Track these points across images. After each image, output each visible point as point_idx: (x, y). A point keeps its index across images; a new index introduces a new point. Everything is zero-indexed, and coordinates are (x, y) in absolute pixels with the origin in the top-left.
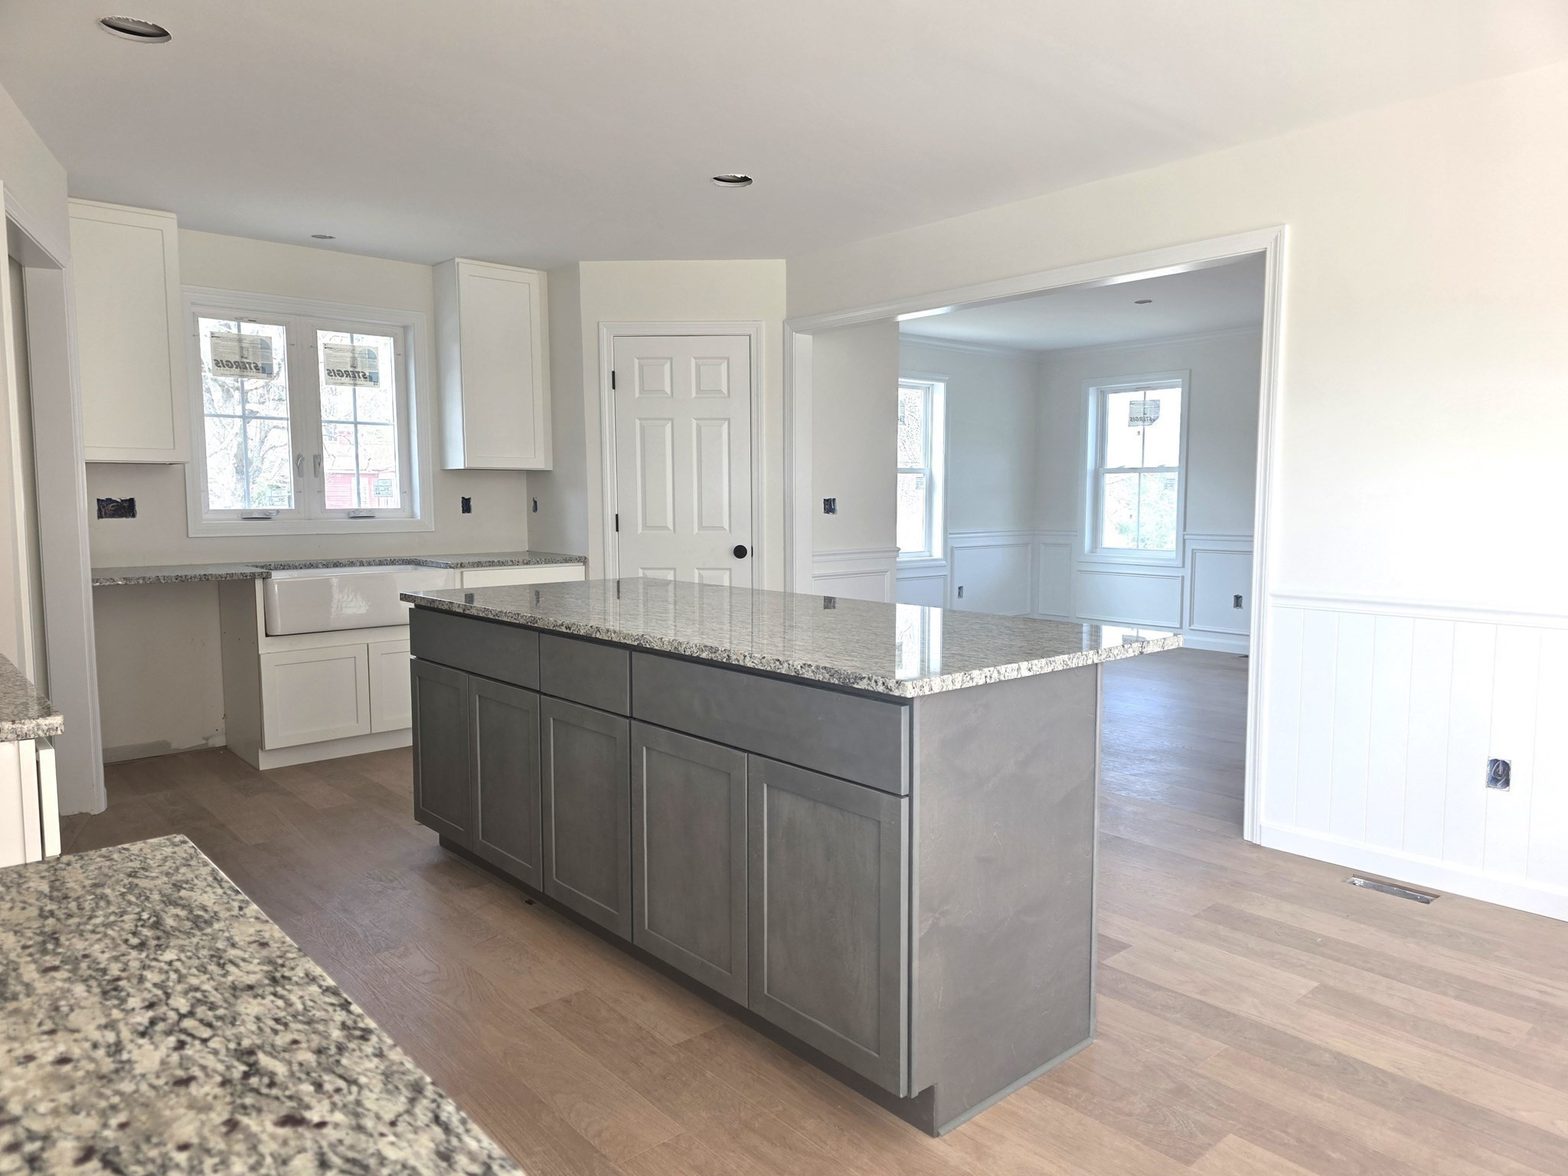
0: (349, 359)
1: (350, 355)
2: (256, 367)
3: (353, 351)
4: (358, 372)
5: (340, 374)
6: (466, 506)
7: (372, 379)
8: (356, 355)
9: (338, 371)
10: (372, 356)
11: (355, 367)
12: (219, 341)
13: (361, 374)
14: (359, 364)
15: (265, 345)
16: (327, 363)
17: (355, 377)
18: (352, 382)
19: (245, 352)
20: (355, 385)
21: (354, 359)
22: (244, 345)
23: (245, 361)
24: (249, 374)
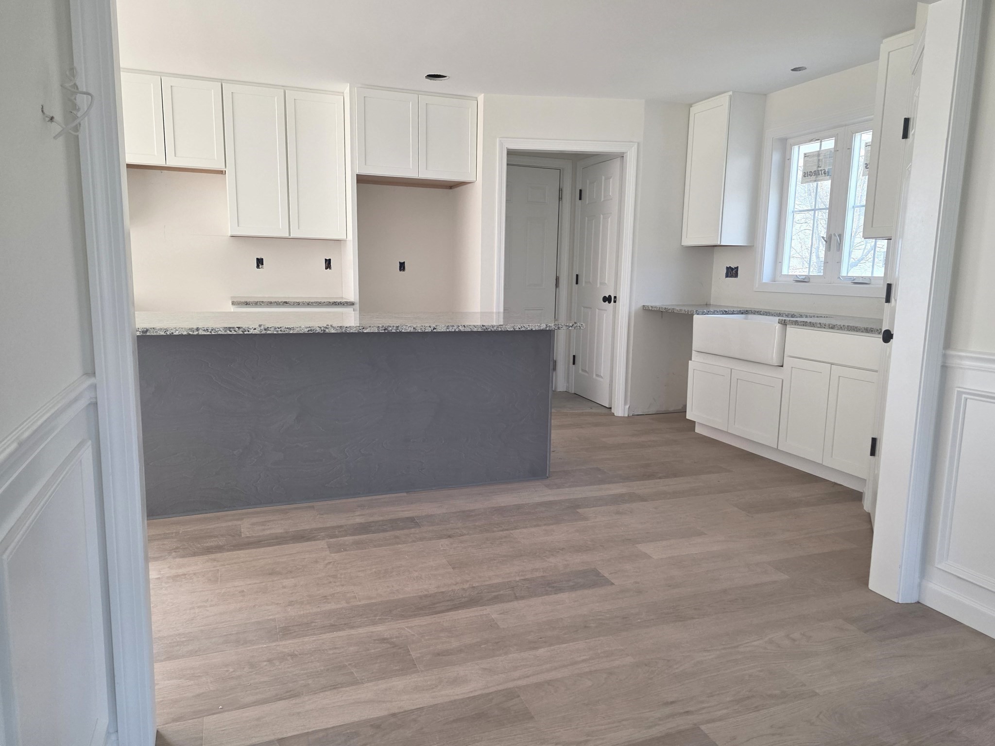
2: (825, 173)
12: (808, 159)
16: (866, 157)
19: (820, 163)
22: (821, 158)
23: (820, 169)
24: (820, 178)
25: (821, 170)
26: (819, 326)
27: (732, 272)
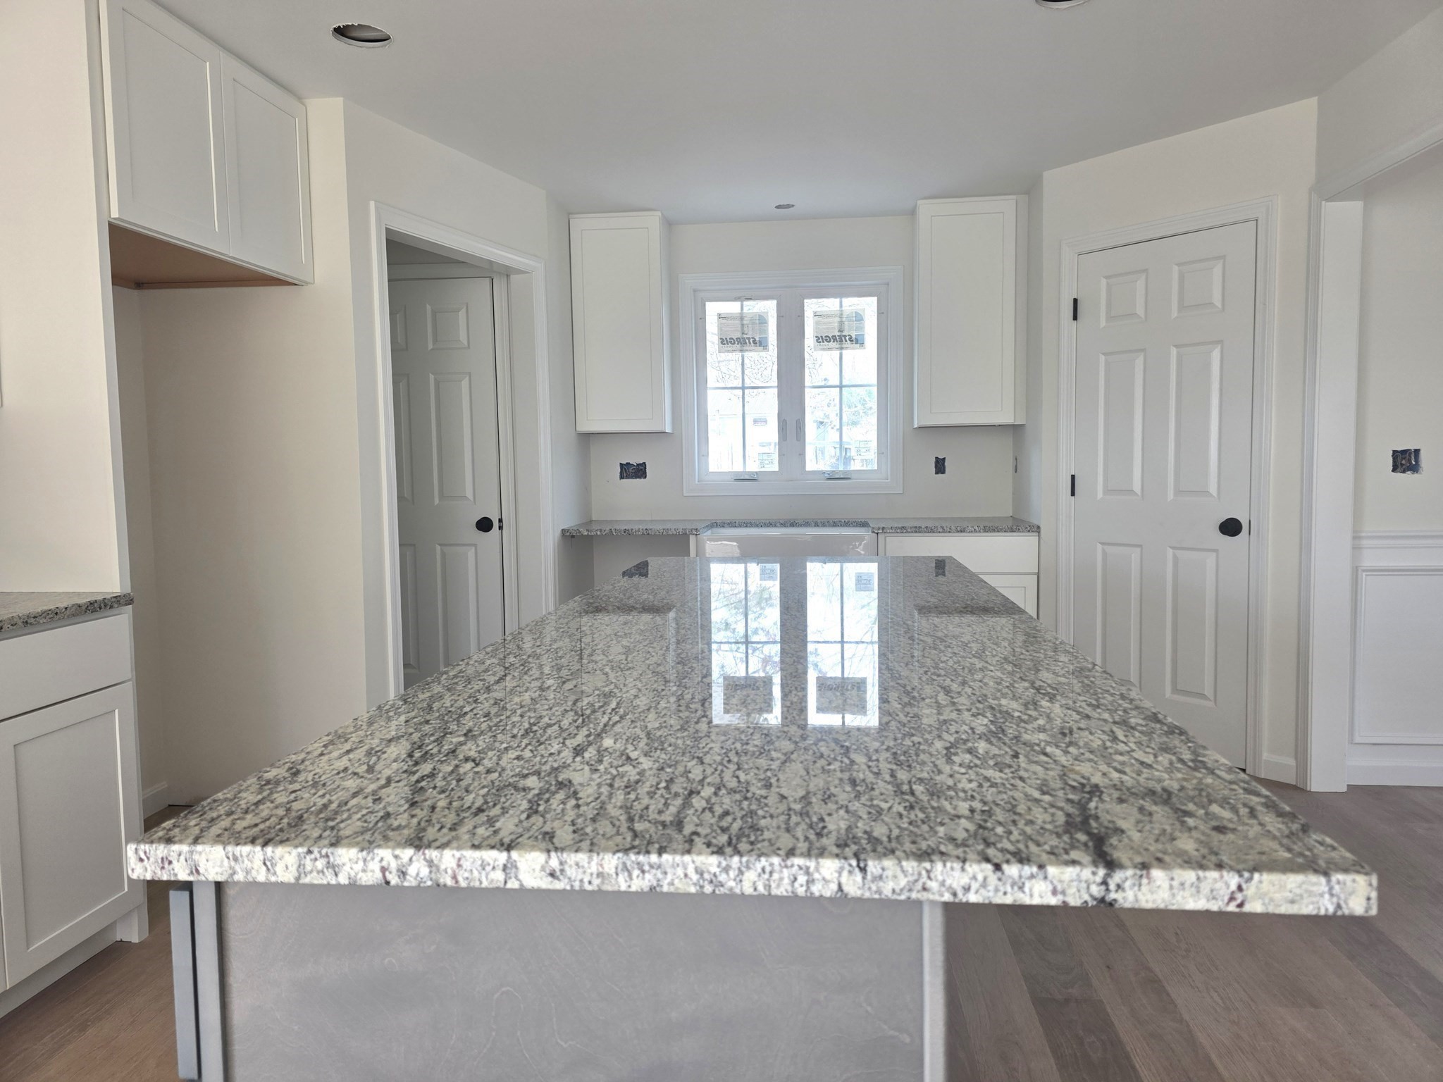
0: (836, 325)
1: (837, 319)
2: (755, 342)
3: (841, 316)
4: (845, 336)
5: (828, 339)
6: (940, 466)
7: (858, 341)
8: (844, 319)
9: (826, 337)
10: (859, 318)
11: (842, 332)
12: (724, 321)
13: (847, 338)
14: (846, 327)
15: (762, 320)
16: (816, 329)
17: (841, 341)
18: (838, 346)
19: (745, 329)
20: (842, 348)
21: (841, 323)
22: (745, 322)
23: (745, 336)
24: (748, 348)
25: (749, 339)
26: (941, 530)
27: (635, 471)
